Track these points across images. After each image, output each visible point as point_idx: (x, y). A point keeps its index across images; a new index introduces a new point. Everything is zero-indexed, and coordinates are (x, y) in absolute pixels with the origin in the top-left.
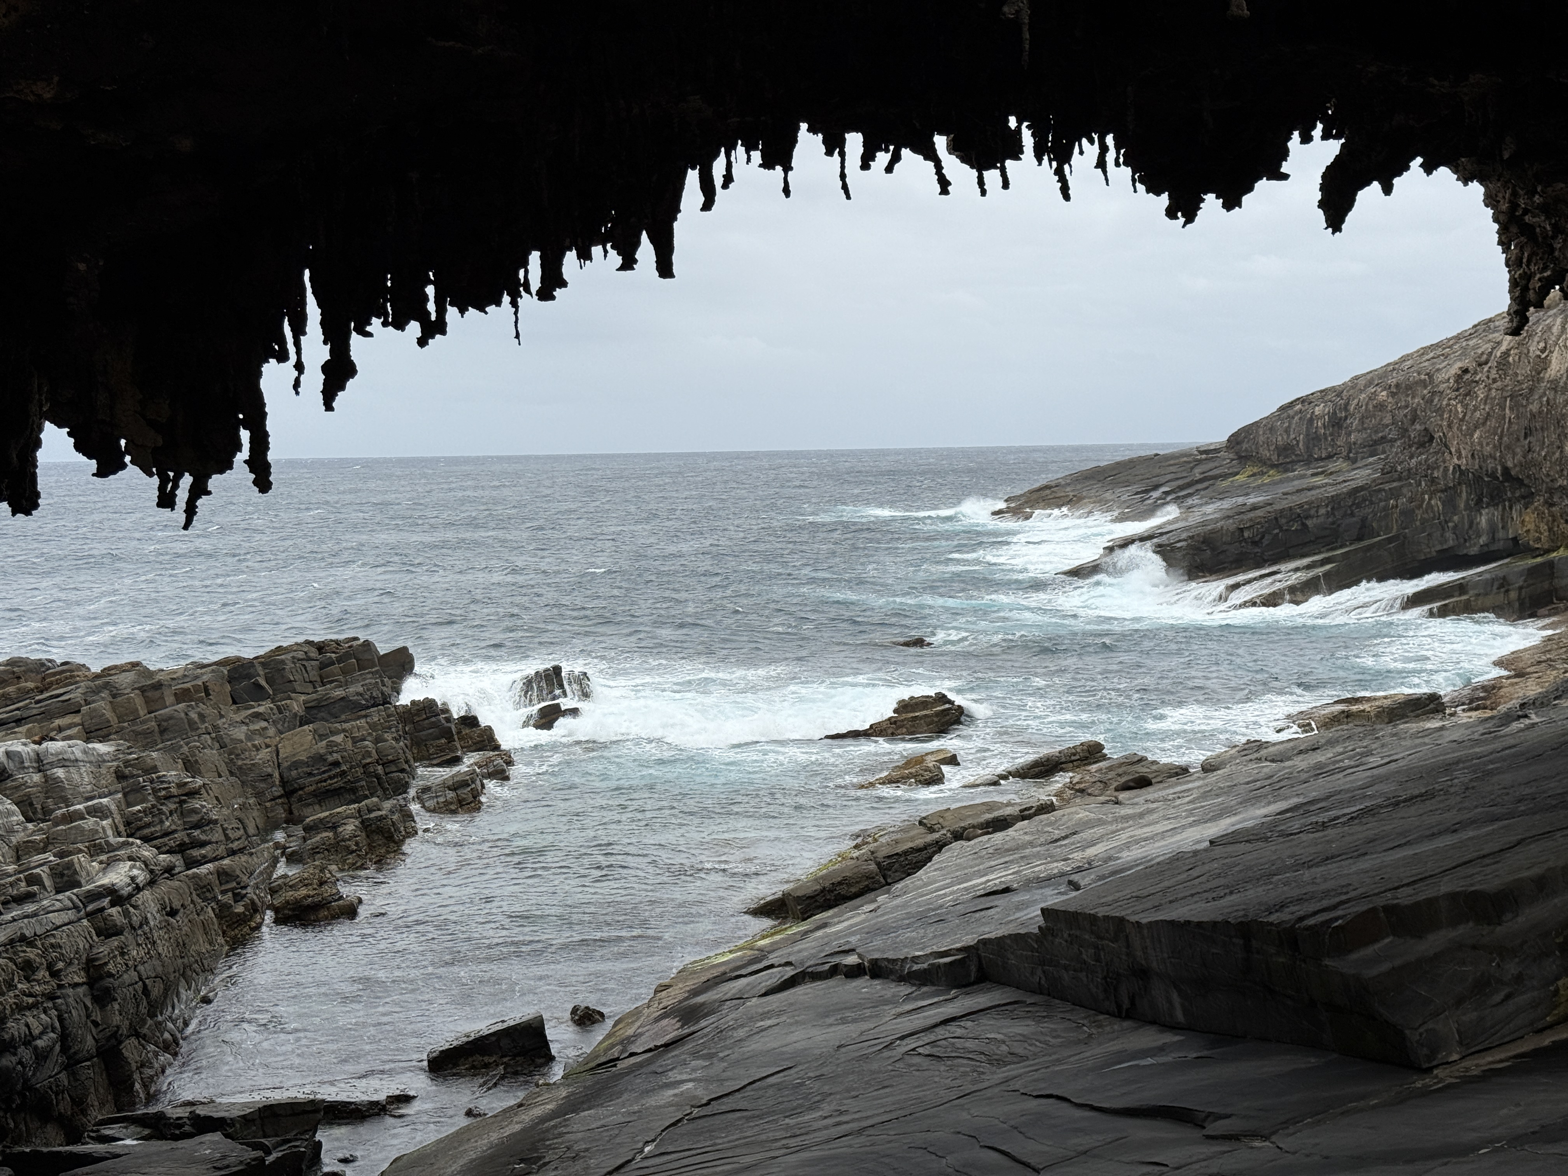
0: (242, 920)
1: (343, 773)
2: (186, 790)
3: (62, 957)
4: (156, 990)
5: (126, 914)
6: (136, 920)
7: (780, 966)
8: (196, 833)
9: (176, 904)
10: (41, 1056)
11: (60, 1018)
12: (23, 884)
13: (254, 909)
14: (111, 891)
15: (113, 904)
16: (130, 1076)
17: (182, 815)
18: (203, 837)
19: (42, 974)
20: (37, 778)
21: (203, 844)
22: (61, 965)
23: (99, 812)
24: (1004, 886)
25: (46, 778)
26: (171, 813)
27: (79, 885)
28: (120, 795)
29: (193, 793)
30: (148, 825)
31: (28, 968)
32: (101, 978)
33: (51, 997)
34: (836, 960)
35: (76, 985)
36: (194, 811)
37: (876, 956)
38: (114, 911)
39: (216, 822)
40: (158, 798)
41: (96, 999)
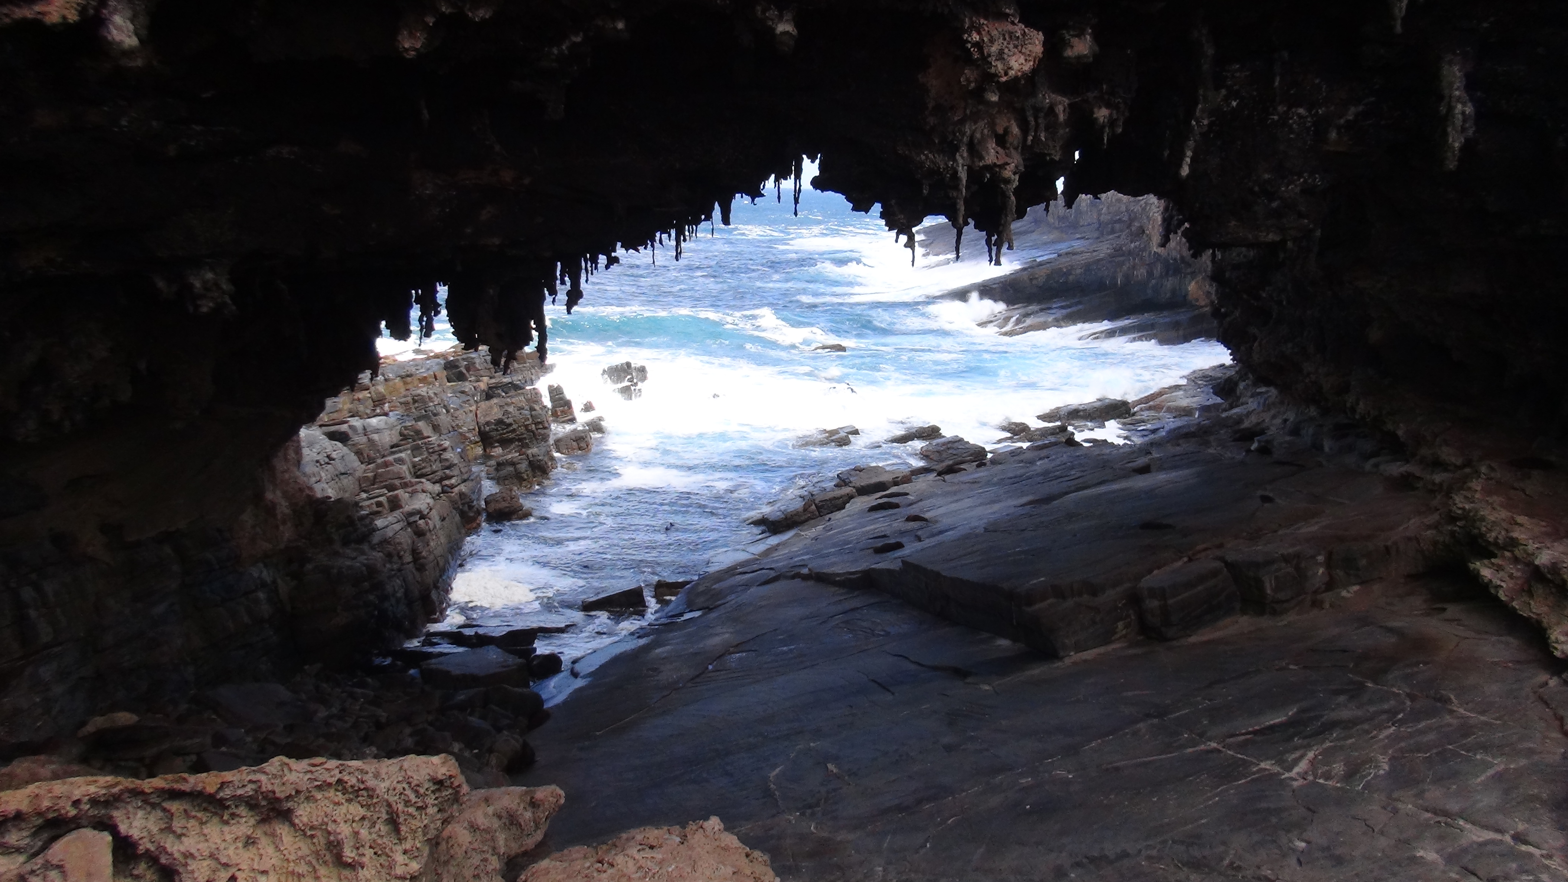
0: (474, 519)
1: (514, 430)
2: (441, 448)
3: (403, 549)
4: (441, 564)
5: (427, 524)
6: (431, 527)
7: (767, 569)
8: (447, 471)
9: (445, 515)
10: (398, 601)
11: (404, 580)
12: (374, 506)
13: (478, 513)
14: (419, 512)
15: (420, 519)
16: (435, 609)
17: (441, 462)
18: (451, 474)
19: (396, 558)
20: (364, 439)
21: (450, 477)
22: (402, 553)
23: (401, 461)
24: (883, 534)
25: (369, 440)
26: (436, 460)
27: (400, 507)
28: (409, 452)
29: (445, 450)
30: (424, 468)
31: (389, 555)
32: (420, 559)
33: (400, 570)
34: (797, 570)
35: (408, 563)
36: (447, 460)
37: (818, 571)
38: (421, 522)
39: (456, 464)
40: (429, 453)
41: (418, 569)
